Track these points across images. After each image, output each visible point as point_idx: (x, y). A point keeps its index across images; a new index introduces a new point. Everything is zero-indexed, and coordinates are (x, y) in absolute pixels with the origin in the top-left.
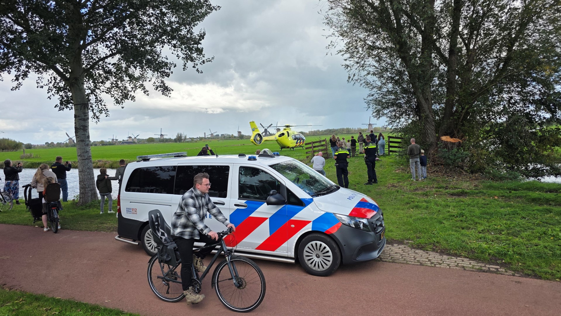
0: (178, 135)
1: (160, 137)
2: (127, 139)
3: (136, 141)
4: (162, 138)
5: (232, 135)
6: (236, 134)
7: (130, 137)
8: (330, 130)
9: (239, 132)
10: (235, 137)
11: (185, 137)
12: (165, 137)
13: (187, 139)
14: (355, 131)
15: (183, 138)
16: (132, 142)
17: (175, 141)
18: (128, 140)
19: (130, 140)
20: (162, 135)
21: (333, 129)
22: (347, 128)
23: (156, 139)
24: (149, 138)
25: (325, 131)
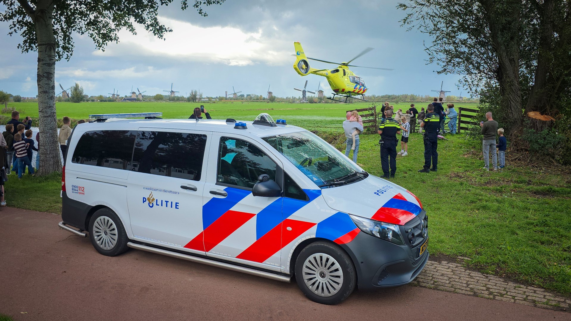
0: (192, 93)
1: (169, 94)
2: (130, 95)
3: (141, 98)
4: (173, 96)
5: (261, 96)
6: (266, 96)
7: (134, 93)
8: (389, 97)
9: (270, 93)
10: (264, 99)
11: (201, 96)
12: (177, 95)
13: (204, 98)
14: (422, 99)
15: (198, 97)
16: (136, 99)
17: (189, 100)
18: (131, 97)
19: (134, 97)
20: (172, 92)
21: (393, 95)
22: (412, 95)
23: (166, 96)
24: (157, 95)
25: (383, 97)
